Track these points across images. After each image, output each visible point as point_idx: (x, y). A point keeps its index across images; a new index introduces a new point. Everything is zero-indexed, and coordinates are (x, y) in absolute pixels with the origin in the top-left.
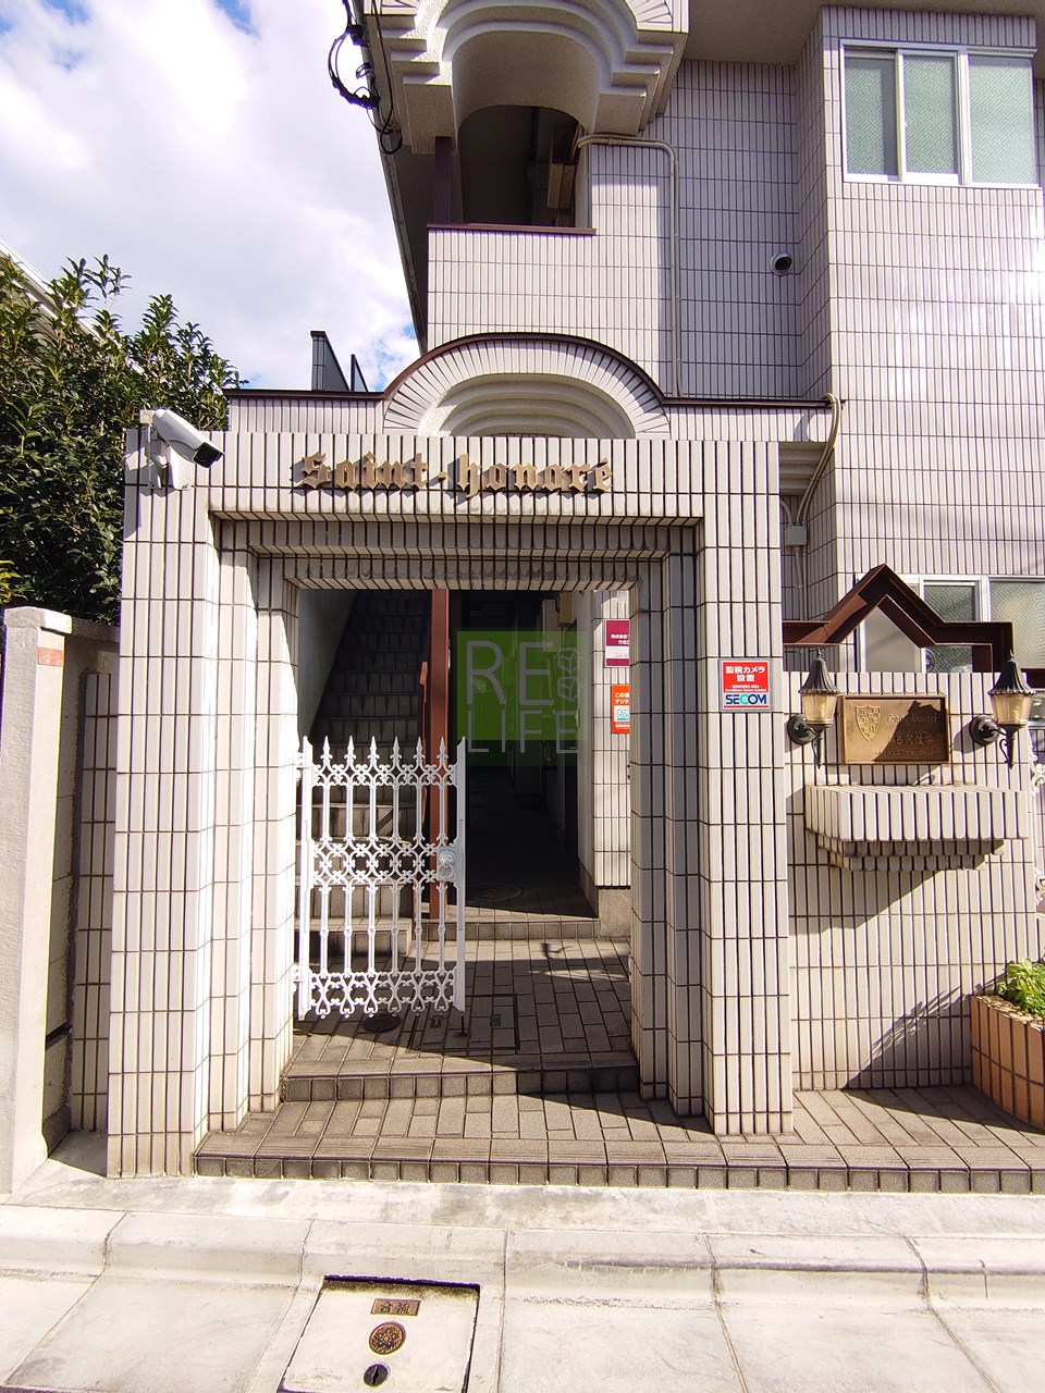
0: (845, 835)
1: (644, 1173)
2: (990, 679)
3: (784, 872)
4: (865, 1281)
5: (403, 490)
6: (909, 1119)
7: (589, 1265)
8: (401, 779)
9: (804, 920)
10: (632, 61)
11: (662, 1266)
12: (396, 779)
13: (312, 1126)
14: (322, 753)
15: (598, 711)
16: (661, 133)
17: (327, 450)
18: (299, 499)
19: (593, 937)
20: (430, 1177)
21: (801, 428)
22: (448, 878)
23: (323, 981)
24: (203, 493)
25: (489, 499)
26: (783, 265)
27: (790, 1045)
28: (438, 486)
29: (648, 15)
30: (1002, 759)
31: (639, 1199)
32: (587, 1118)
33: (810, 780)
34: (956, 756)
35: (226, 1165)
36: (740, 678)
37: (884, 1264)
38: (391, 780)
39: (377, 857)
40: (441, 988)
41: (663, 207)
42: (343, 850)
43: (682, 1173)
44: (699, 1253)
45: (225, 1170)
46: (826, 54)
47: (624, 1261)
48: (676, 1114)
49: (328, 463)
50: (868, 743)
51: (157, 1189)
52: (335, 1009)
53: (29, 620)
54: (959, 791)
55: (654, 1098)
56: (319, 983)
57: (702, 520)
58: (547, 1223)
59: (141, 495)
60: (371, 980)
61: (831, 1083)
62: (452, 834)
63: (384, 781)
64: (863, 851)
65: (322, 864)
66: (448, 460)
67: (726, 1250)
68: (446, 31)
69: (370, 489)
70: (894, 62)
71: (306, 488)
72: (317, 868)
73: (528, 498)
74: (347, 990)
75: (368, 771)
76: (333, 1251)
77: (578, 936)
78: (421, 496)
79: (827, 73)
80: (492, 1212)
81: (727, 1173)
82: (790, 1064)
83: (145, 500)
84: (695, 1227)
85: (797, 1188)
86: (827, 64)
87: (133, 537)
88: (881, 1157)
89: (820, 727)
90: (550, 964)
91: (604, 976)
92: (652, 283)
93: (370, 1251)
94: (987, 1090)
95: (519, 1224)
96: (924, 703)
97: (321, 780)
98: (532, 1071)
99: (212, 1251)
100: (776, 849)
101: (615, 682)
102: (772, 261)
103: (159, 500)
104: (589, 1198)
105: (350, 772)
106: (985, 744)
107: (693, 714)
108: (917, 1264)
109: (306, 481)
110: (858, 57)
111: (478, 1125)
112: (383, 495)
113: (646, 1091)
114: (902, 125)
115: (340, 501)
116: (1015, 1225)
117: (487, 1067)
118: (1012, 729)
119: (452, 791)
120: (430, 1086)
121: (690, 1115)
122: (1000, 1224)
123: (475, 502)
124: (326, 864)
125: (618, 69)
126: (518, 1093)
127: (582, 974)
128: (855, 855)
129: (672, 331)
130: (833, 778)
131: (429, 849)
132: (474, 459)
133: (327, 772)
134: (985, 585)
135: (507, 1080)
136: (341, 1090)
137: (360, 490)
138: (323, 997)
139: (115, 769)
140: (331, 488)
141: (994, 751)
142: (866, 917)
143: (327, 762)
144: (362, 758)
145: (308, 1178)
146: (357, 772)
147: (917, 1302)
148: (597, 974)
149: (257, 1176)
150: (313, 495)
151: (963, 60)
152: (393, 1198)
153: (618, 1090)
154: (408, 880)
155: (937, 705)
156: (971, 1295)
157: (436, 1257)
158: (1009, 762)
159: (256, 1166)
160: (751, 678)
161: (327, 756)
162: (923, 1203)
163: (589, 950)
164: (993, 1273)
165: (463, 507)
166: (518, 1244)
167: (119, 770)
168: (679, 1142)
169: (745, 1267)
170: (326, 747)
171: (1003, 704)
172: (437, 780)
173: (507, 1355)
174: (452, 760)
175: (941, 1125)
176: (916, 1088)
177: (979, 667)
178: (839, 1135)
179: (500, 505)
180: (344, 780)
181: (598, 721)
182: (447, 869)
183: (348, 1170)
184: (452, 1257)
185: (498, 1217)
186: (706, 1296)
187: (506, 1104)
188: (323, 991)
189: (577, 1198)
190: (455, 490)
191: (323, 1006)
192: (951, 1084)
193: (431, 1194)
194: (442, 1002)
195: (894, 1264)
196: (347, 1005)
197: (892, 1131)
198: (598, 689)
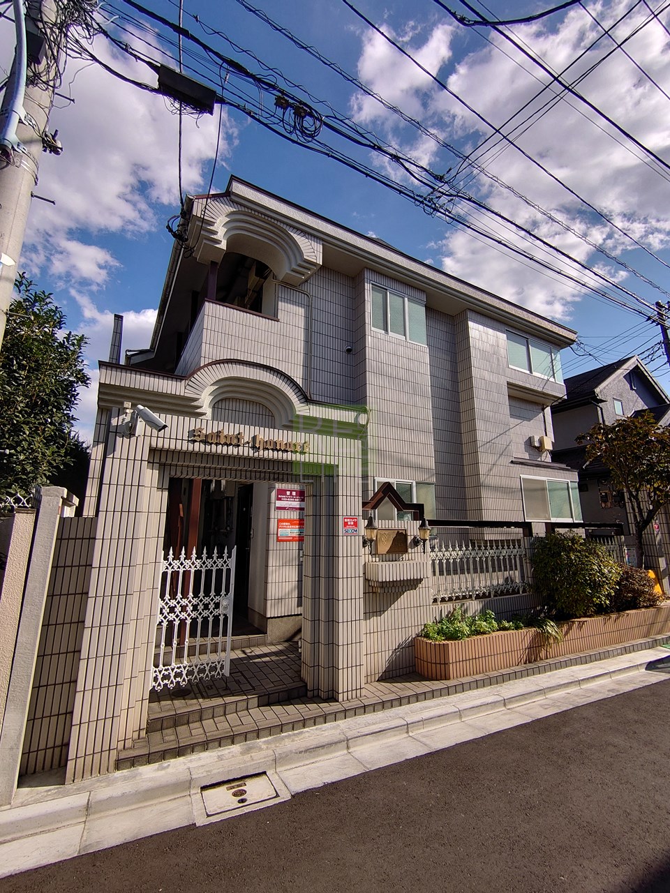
0: (380, 580)
1: (317, 720)
2: (419, 523)
3: (362, 596)
4: (390, 733)
5: (234, 446)
6: (399, 685)
7: (306, 751)
8: (217, 566)
9: (368, 614)
10: (300, 266)
11: (331, 744)
12: (204, 566)
13: (168, 738)
14: (169, 555)
15: (271, 531)
16: (306, 288)
17: (204, 426)
18: (191, 446)
19: (265, 644)
20: (233, 743)
21: (356, 418)
22: (225, 612)
23: (160, 672)
24: (147, 439)
25: (266, 452)
26: (349, 351)
27: (364, 662)
28: (247, 445)
29: (309, 254)
30: (422, 551)
31: (316, 729)
32: (290, 708)
33: (367, 561)
34: (409, 550)
35: (133, 762)
36: (349, 523)
37: (397, 725)
38: (201, 567)
39: (192, 605)
40: (219, 667)
41: (306, 317)
42: (175, 603)
43: (330, 716)
44: (342, 737)
45: (133, 765)
46: (366, 284)
47: (318, 746)
48: (323, 700)
49: (204, 432)
50: (384, 547)
51: (98, 781)
52: (166, 685)
53: (55, 493)
54: (411, 562)
55: (314, 696)
56: (158, 673)
57: (338, 466)
58: (287, 744)
59: (118, 437)
60: (185, 668)
61: (373, 680)
62: (227, 591)
63: (198, 568)
64: (384, 585)
65: (164, 611)
66: (252, 435)
67: (350, 734)
68: (226, 230)
69: (220, 444)
70: (386, 293)
71: (194, 441)
72: (161, 613)
73: (280, 453)
74: (172, 675)
75: (190, 564)
76: (205, 774)
77: (258, 645)
78: (241, 448)
79: (366, 291)
80: (264, 747)
81: (345, 713)
82: (363, 668)
83: (119, 440)
84: (338, 731)
85: (368, 713)
86: (366, 288)
87: (111, 456)
88: (393, 696)
89: (371, 541)
90: (250, 658)
91: (277, 658)
92: (300, 346)
93: (221, 770)
94: (420, 672)
95: (276, 747)
96: (400, 531)
97: (167, 568)
98: (265, 695)
99: (147, 791)
100: (358, 587)
101: (279, 518)
102: (345, 349)
103: (126, 440)
104: (299, 734)
105: (182, 564)
106: (417, 546)
107: (332, 536)
108: (406, 723)
109: (195, 438)
110: (376, 287)
111: (247, 720)
112: (226, 447)
113: (310, 694)
114: (389, 315)
115: (208, 448)
116: (430, 707)
117: (245, 697)
118: (425, 541)
119: (229, 571)
120: (220, 711)
121: (328, 699)
122: (426, 708)
123: (261, 452)
124: (166, 610)
125: (294, 267)
126: (258, 707)
127: (267, 659)
128: (382, 587)
129: (307, 366)
130: (374, 559)
131: (217, 599)
132: (261, 436)
133: (170, 564)
134: (414, 484)
135: (254, 701)
136: (177, 721)
137: (217, 444)
138: (160, 680)
139: (92, 565)
140: (205, 442)
141: (420, 548)
142: (384, 611)
143: (170, 559)
144: (188, 557)
145: (176, 758)
146: (185, 564)
147: (406, 735)
148: (274, 658)
149: (149, 764)
150: (197, 444)
151: (406, 299)
152: (219, 754)
153: (299, 697)
154: (206, 615)
155: (404, 532)
156: (420, 729)
157: (249, 764)
158: (424, 552)
159: (149, 759)
160: (352, 523)
161: (171, 556)
162: (406, 708)
163: (265, 650)
164: (425, 720)
165: (256, 454)
166: (278, 751)
167: (93, 566)
168: (327, 707)
169: (357, 737)
170: (171, 552)
171: (422, 532)
172: (223, 566)
173: (286, 783)
174: (229, 557)
175: (408, 684)
176: (399, 676)
177: (415, 519)
178: (378, 694)
179: (269, 454)
180: (179, 568)
181: (271, 536)
182: (226, 608)
183: (195, 750)
184: (255, 762)
185: (267, 747)
186: (345, 752)
187: (255, 712)
188: (160, 677)
189: (294, 734)
190: (254, 447)
191: (159, 685)
192: (410, 673)
193: (236, 748)
194: (219, 674)
195: (400, 724)
196: (172, 682)
197: (394, 689)
198: (272, 521)
